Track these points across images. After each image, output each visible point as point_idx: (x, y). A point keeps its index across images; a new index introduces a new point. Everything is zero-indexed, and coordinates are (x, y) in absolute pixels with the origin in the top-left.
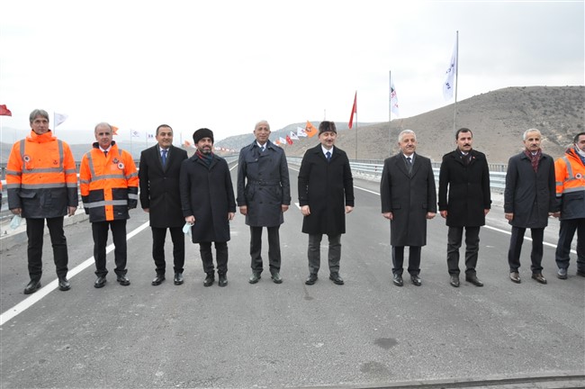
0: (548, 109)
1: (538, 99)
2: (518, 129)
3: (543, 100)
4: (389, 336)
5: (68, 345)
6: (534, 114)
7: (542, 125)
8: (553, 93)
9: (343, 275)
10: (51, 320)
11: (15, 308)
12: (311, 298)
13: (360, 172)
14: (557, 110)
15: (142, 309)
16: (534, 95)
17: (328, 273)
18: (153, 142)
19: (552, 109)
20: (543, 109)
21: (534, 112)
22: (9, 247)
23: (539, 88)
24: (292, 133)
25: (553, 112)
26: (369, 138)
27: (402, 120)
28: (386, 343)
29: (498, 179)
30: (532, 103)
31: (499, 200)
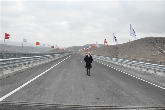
0: (161, 43)
1: (158, 40)
2: (152, 49)
3: (160, 41)
5: (33, 95)
7: (159, 48)
8: (162, 39)
10: (28, 90)
12: (84, 89)
13: (105, 59)
14: (164, 44)
15: (47, 89)
16: (157, 39)
19: (162, 43)
20: (159, 43)
21: (157, 44)
23: (159, 37)
24: (87, 47)
25: (162, 44)
26: (109, 49)
27: (119, 45)
28: (98, 99)
29: (138, 64)
30: (156, 42)
31: (139, 69)
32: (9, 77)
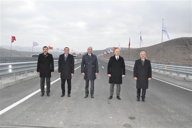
2: (184, 51)
4: (133, 116)
5: (35, 113)
6: (190, 47)
9: (121, 97)
10: (30, 105)
11: (19, 101)
12: (110, 104)
13: (130, 64)
15: (57, 104)
16: (191, 40)
17: (116, 96)
18: (63, 52)
22: (18, 83)
24: (108, 51)
28: (132, 118)
29: (175, 68)
30: (190, 43)
31: (175, 75)
32: (8, 88)
